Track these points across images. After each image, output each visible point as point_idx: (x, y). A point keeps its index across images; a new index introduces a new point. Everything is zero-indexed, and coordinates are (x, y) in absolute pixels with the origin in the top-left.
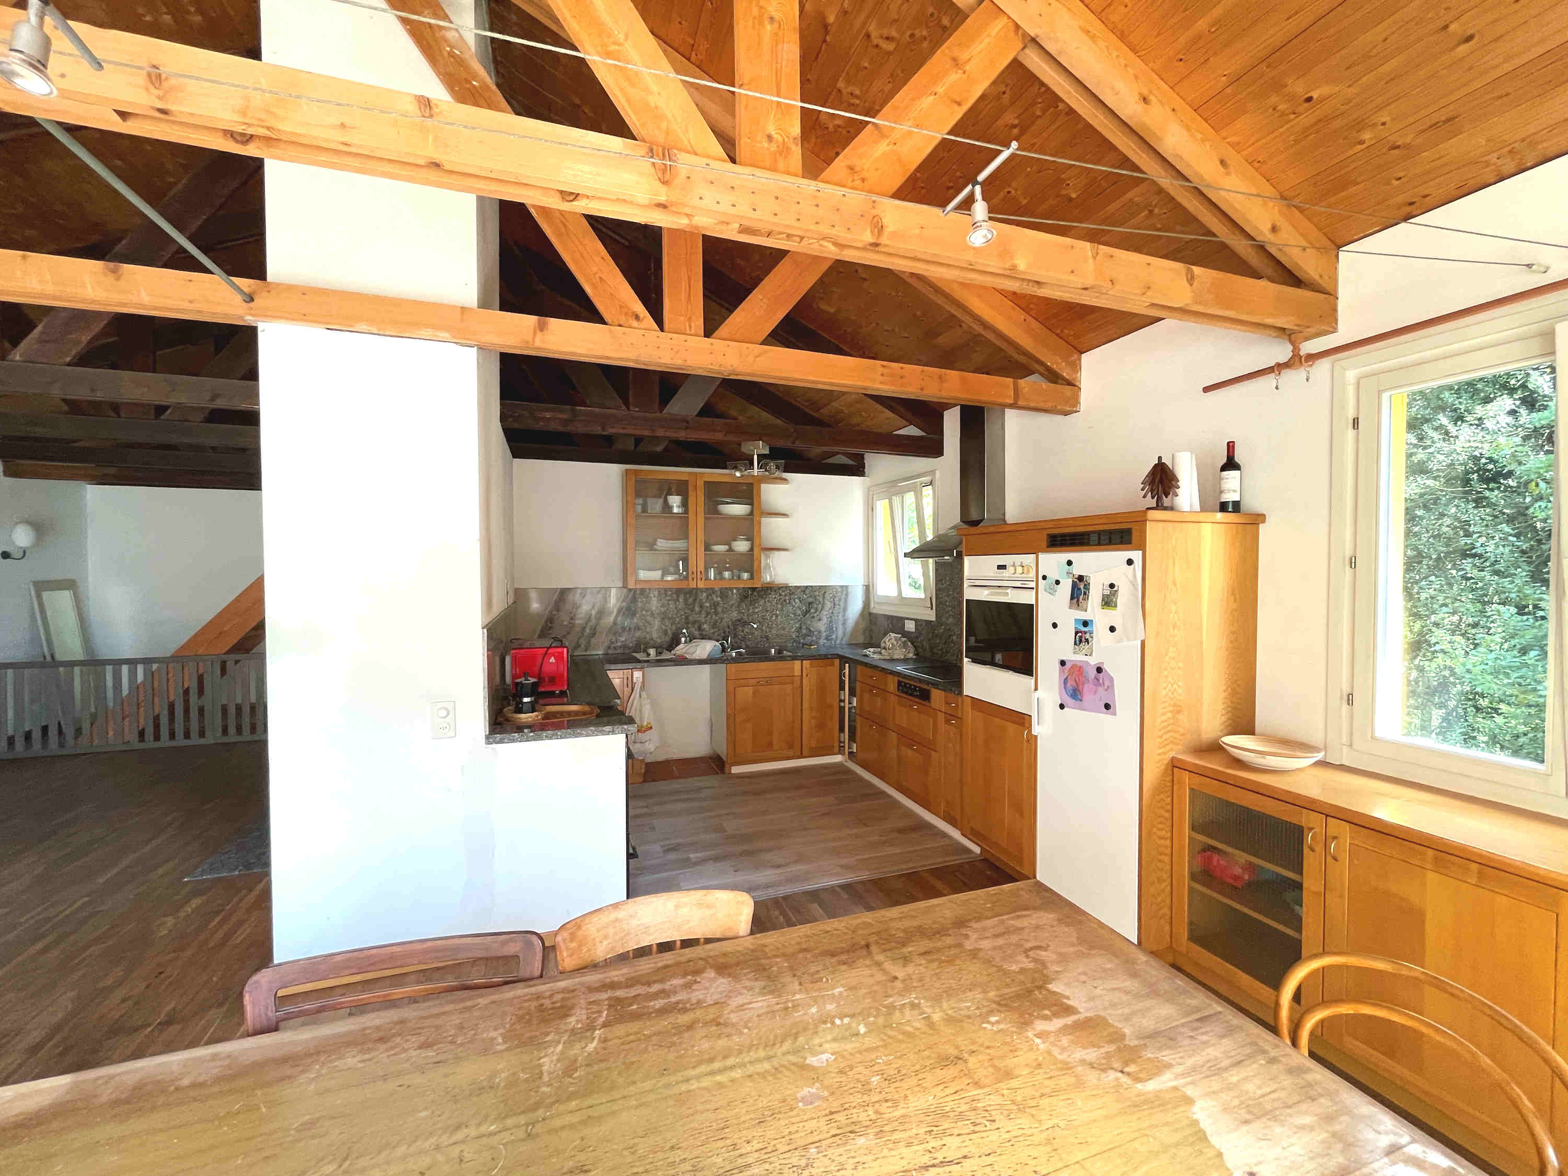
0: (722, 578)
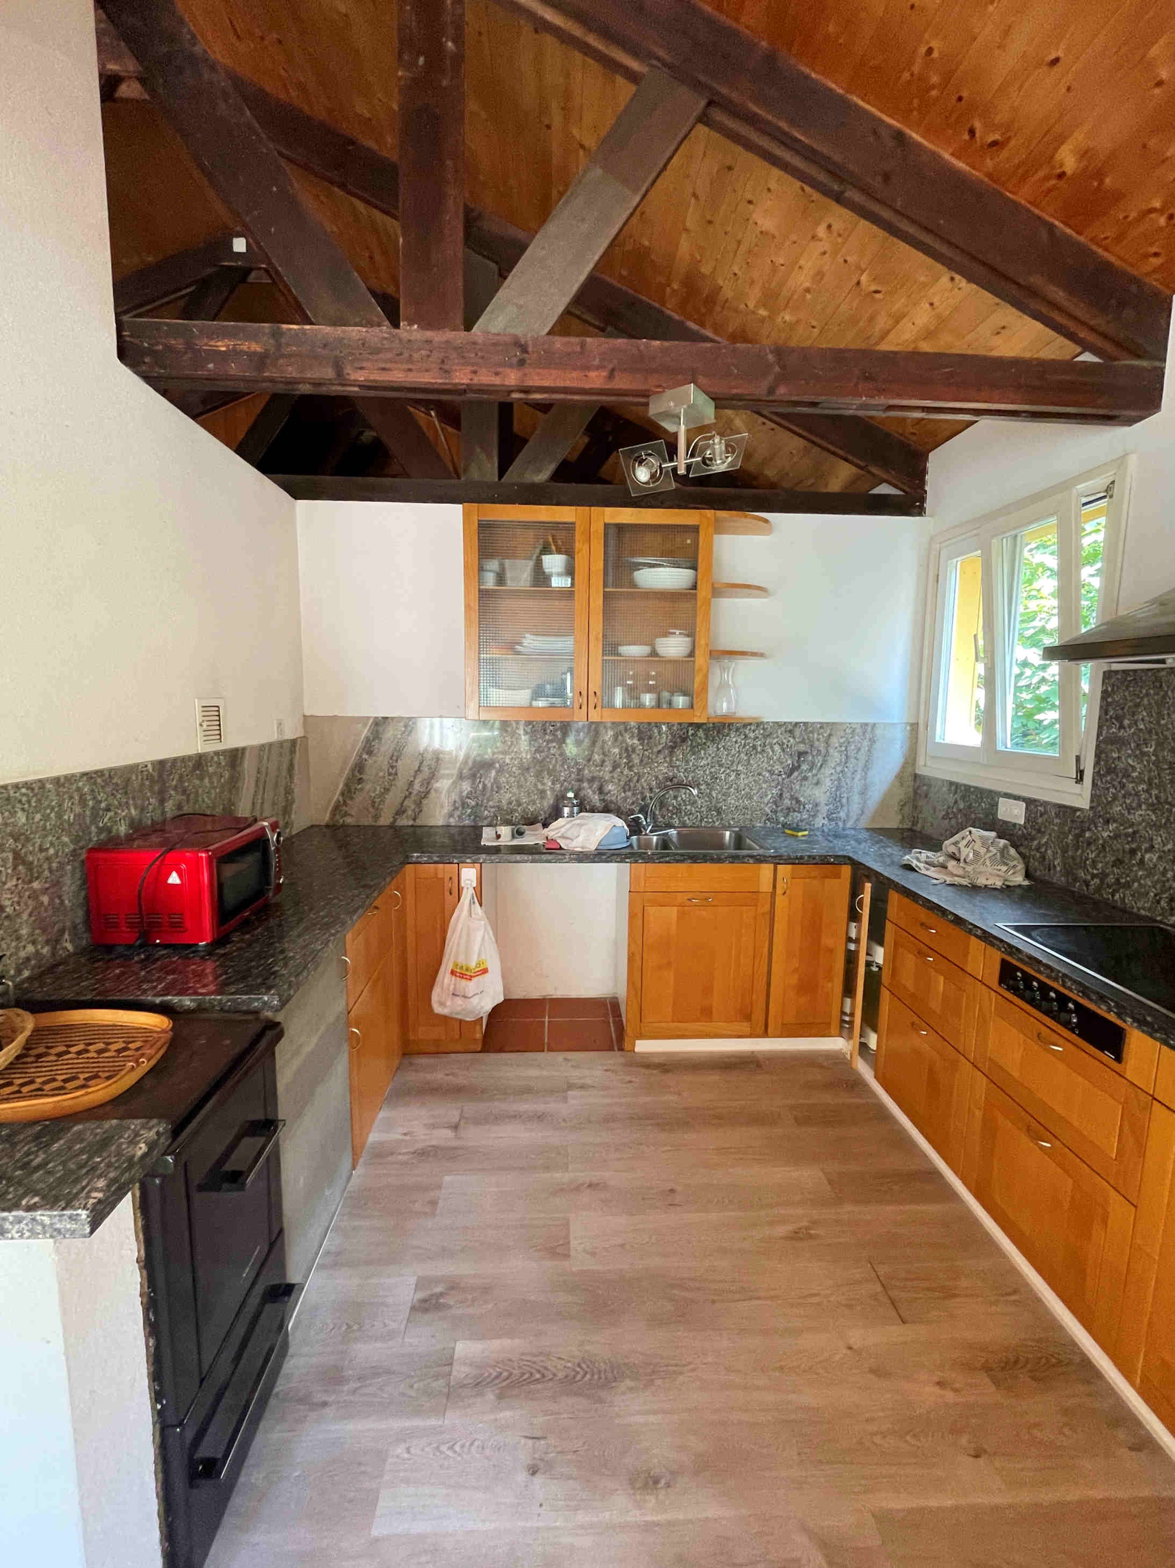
0: (640, 706)
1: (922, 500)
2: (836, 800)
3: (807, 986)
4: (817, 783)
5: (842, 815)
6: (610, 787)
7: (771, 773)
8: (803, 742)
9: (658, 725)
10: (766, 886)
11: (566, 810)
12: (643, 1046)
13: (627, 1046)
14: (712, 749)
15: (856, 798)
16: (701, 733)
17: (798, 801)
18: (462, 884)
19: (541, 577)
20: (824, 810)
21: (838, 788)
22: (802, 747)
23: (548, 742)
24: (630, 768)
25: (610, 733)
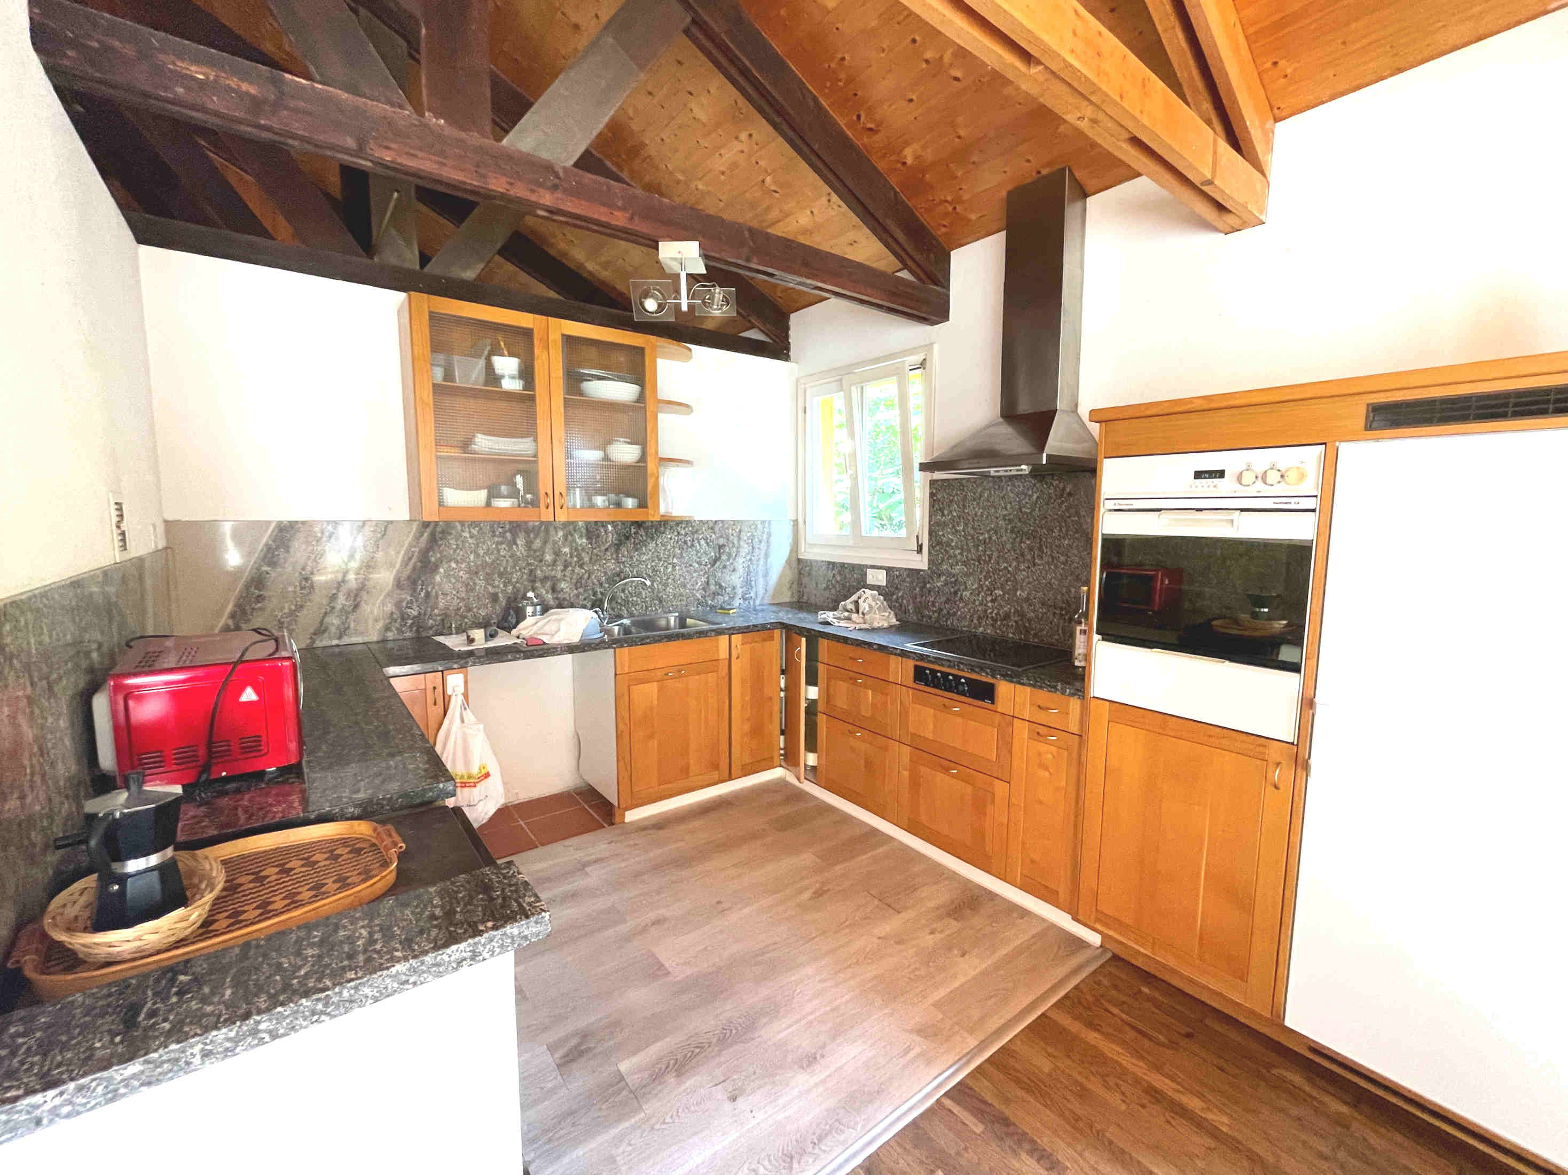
0: (593, 506)
1: (788, 349)
2: (748, 584)
3: (757, 731)
4: (734, 570)
5: (752, 594)
6: (563, 585)
7: (700, 564)
8: (721, 537)
9: (604, 524)
10: (723, 654)
11: (529, 610)
12: (631, 816)
13: (617, 819)
14: (652, 546)
15: (761, 581)
16: (642, 532)
17: (721, 587)
18: (449, 692)
19: (493, 378)
20: (739, 591)
21: (748, 573)
22: (721, 541)
23: (498, 543)
24: (581, 566)
25: (561, 534)
